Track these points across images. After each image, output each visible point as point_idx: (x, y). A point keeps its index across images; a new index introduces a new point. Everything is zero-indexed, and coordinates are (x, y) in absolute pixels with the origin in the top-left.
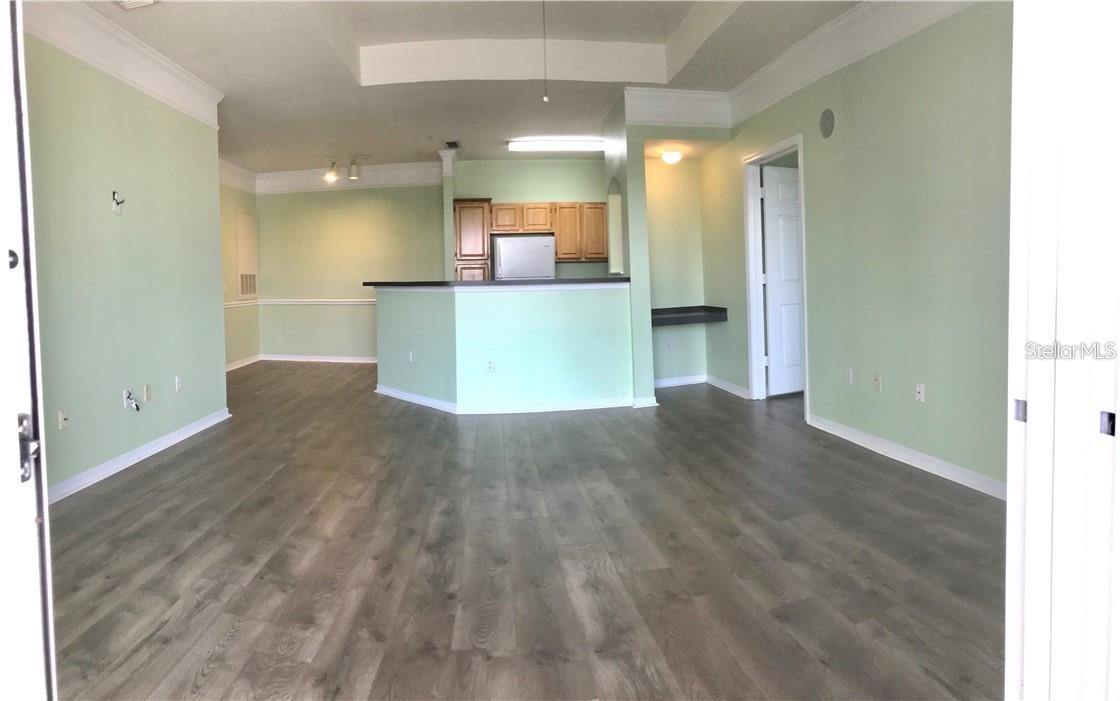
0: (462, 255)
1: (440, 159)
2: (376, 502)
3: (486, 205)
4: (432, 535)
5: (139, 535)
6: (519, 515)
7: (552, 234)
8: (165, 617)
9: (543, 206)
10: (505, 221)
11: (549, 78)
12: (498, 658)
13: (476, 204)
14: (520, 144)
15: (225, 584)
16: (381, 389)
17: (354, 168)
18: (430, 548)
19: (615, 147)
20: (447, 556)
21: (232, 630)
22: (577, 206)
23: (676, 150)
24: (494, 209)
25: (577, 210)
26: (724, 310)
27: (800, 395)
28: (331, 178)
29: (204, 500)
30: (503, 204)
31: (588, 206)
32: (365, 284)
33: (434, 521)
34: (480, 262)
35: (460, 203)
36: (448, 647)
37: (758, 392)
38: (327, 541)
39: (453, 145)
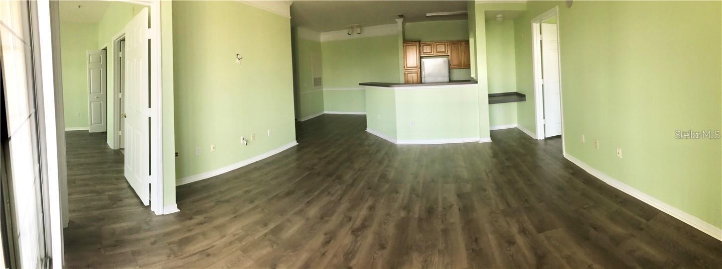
0: (407, 67)
2: (341, 199)
3: (417, 44)
4: (358, 222)
5: (228, 201)
6: (403, 214)
7: (448, 56)
8: (215, 244)
9: (444, 43)
10: (427, 50)
13: (413, 43)
15: (248, 235)
16: (368, 129)
17: (359, 29)
18: (354, 232)
20: (359, 239)
21: (237, 260)
24: (422, 45)
26: (524, 95)
27: (559, 137)
29: (263, 189)
32: (360, 84)
33: (362, 213)
34: (415, 70)
35: (406, 43)
37: (540, 136)
38: (308, 219)
39: (401, 16)
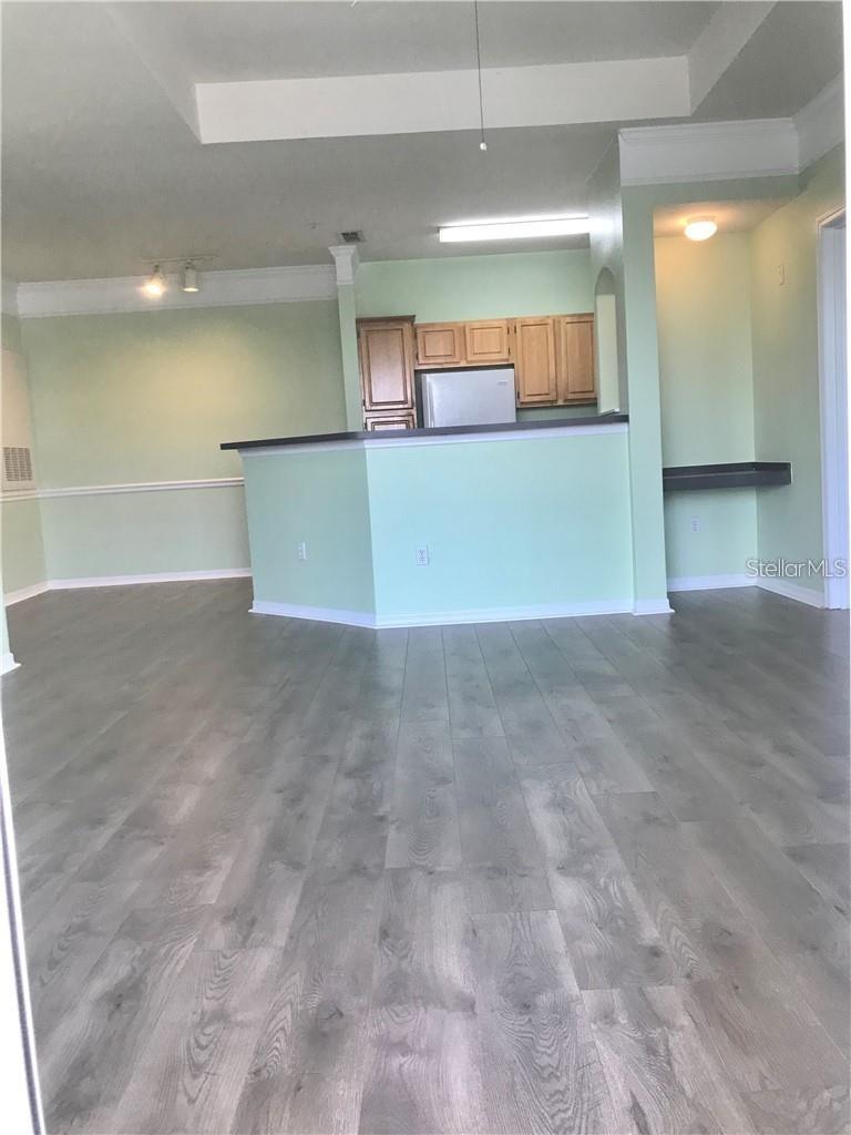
0: (372, 403)
1: (332, 261)
2: (271, 735)
3: (407, 326)
4: (352, 760)
6: (465, 735)
7: (512, 366)
9: (496, 324)
10: (437, 348)
11: (487, 126)
12: (440, 873)
13: (393, 325)
14: (458, 231)
16: (259, 607)
17: (191, 274)
18: (350, 774)
19: (603, 226)
20: (373, 779)
21: (92, 897)
22: (550, 322)
23: (706, 219)
24: (419, 331)
25: (550, 328)
26: (785, 467)
28: (154, 289)
30: (432, 325)
31: (569, 320)
32: (224, 447)
33: (353, 746)
34: (400, 413)
35: (367, 325)
36: (381, 866)
38: (210, 783)
39: (351, 237)
